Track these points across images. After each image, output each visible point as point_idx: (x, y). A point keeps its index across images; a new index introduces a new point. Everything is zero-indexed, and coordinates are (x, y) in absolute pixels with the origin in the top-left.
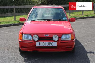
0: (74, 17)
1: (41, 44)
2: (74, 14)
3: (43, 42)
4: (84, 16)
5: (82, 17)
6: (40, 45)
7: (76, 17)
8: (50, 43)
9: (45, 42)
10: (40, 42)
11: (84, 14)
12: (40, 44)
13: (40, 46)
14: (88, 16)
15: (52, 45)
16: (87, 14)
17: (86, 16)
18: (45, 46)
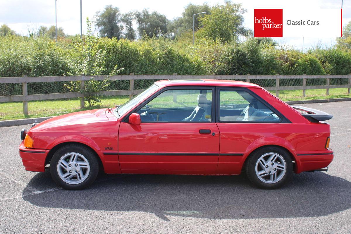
0: (286, 99)
2: (285, 95)
4: (306, 99)
5: (303, 99)
7: (290, 100)
11: (306, 95)
14: (315, 99)
16: (312, 96)
17: (311, 100)
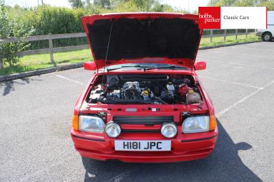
1: (128, 145)
3: (132, 141)
6: (126, 147)
8: (153, 144)
9: (138, 141)
10: (126, 142)
12: (124, 145)
13: (126, 149)
15: (158, 148)
18: (138, 150)
